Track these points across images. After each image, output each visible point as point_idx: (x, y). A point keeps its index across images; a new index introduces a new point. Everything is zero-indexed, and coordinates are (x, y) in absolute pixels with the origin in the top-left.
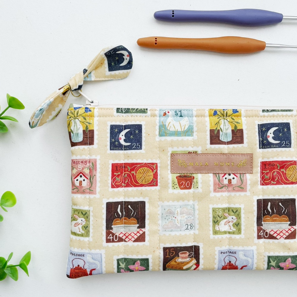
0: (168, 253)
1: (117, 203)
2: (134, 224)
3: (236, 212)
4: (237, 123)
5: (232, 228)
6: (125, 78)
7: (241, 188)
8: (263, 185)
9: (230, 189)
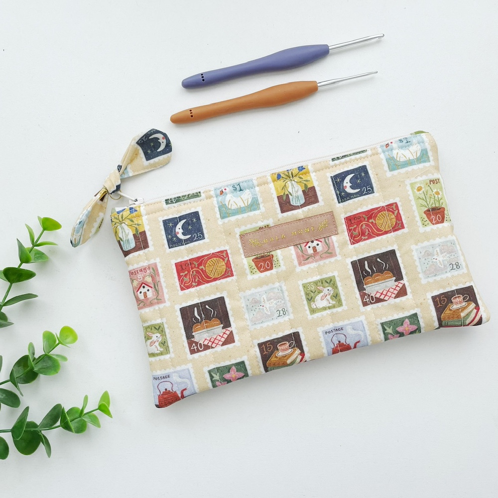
0: (264, 349)
1: (192, 307)
2: (217, 325)
3: (331, 282)
4: (307, 181)
5: (331, 301)
6: (167, 164)
7: (330, 253)
8: (354, 243)
9: (318, 257)
